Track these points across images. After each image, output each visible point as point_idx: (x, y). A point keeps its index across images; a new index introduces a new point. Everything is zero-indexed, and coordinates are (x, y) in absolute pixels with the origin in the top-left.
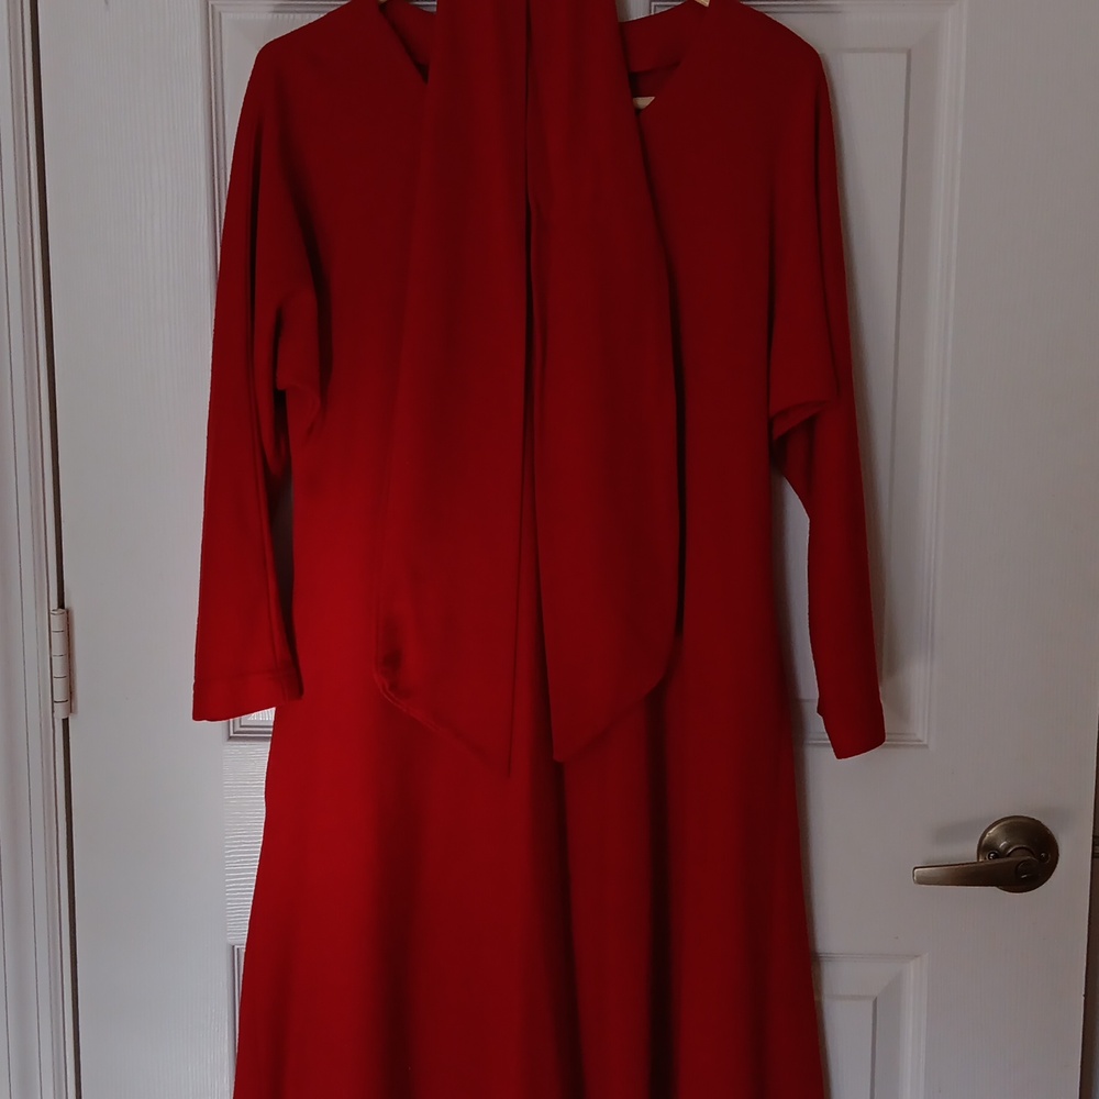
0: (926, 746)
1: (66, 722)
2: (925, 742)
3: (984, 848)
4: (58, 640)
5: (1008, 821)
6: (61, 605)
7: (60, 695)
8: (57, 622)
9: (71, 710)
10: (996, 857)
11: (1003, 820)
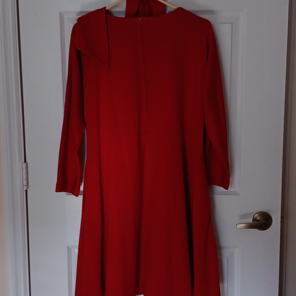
0: (239, 194)
1: (26, 191)
2: (239, 193)
3: (254, 220)
4: (25, 170)
5: (259, 213)
6: (25, 161)
7: (25, 183)
8: (24, 165)
9: (28, 188)
10: (257, 221)
11: (258, 213)
